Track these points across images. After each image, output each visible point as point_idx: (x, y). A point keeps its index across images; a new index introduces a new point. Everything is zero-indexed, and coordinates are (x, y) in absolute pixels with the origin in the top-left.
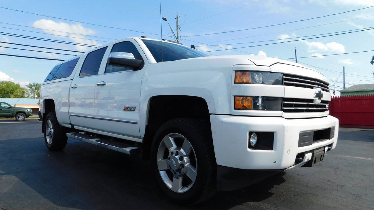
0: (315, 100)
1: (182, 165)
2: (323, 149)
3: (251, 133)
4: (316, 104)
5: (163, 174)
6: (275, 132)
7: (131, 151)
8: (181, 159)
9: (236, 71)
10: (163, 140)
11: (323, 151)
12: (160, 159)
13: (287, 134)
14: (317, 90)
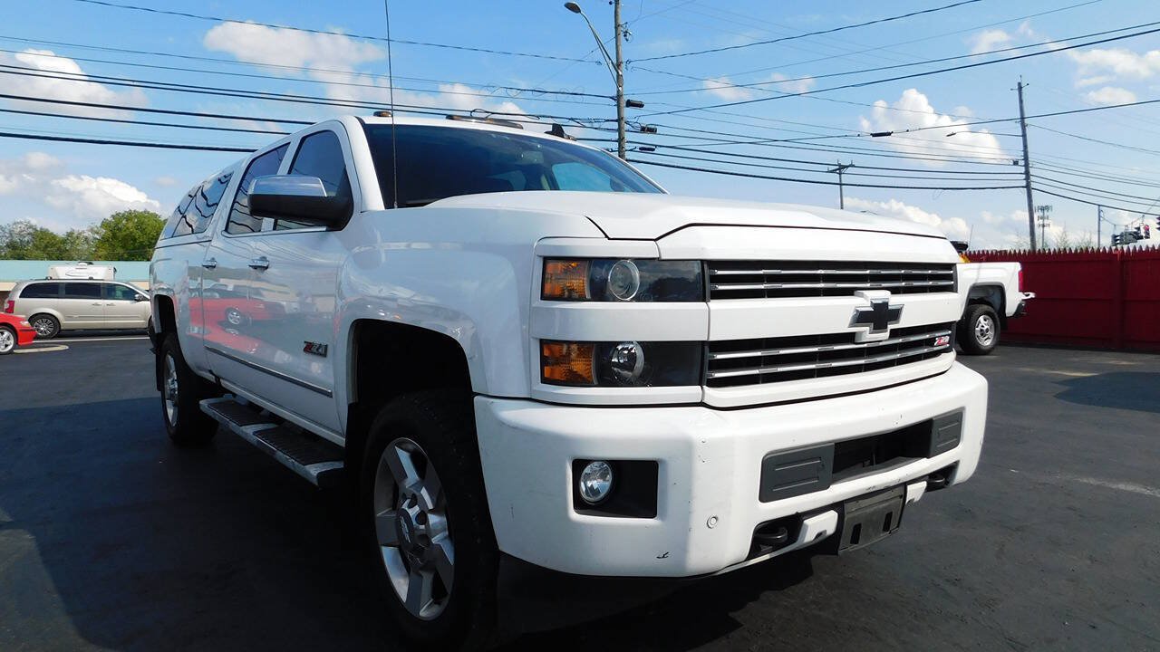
0: (861, 333)
1: (426, 537)
2: (899, 491)
3: (579, 465)
4: (865, 345)
5: (388, 554)
6: (663, 461)
7: (320, 475)
8: (422, 518)
9: (546, 260)
10: (384, 455)
11: (901, 497)
12: (382, 513)
13: (700, 468)
14: (868, 299)
